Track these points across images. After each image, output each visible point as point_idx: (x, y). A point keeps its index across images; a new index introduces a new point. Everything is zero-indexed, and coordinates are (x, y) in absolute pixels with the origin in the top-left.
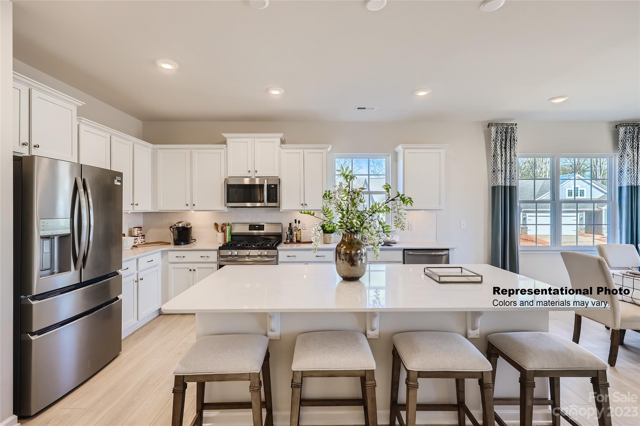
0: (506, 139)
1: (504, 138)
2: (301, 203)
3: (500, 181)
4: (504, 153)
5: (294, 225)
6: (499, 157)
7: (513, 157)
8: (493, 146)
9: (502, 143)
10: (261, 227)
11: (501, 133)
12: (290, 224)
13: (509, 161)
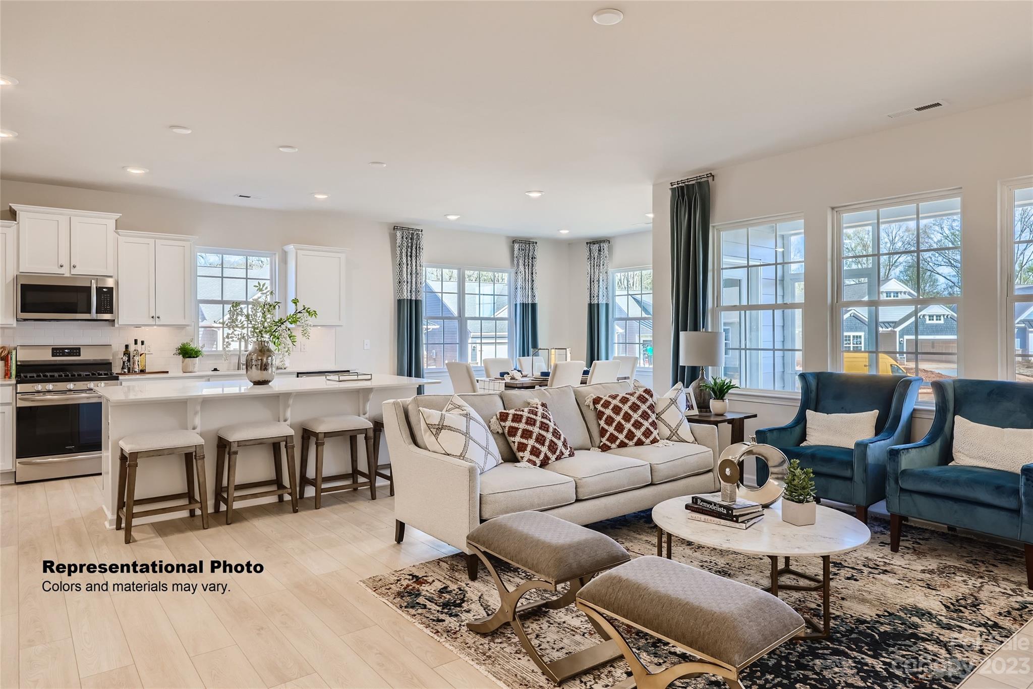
0: (412, 246)
1: (410, 245)
2: (152, 316)
3: (405, 293)
4: (409, 263)
5: (132, 348)
6: (405, 266)
7: (418, 268)
8: (398, 252)
9: (407, 250)
10: (75, 351)
11: (406, 238)
12: (127, 346)
13: (414, 272)
